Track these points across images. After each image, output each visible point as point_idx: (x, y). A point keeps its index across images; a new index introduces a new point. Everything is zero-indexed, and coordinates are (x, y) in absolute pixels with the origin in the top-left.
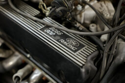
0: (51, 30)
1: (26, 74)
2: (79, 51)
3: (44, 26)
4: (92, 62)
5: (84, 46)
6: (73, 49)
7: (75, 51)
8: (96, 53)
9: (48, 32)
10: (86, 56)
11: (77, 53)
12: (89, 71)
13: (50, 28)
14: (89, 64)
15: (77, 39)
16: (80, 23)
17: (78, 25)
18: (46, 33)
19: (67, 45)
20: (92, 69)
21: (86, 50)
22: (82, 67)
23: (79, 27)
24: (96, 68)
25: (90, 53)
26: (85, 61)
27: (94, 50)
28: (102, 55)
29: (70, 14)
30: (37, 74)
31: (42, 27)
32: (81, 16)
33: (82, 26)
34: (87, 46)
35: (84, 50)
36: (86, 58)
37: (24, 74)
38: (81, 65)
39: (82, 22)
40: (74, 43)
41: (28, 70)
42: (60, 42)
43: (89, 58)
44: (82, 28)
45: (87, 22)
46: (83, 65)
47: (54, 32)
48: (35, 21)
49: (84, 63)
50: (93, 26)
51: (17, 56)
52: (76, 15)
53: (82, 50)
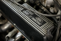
0: (27, 12)
1: (14, 34)
2: (43, 26)
3: (23, 9)
4: (50, 33)
5: (46, 22)
6: (39, 24)
7: (40, 26)
8: (53, 27)
9: (25, 13)
10: (47, 29)
11: (42, 27)
12: (49, 38)
13: (26, 10)
14: (48, 34)
15: (42, 18)
16: (44, 6)
17: (43, 8)
18: (24, 13)
19: (36, 21)
20: (50, 37)
21: (47, 25)
22: (44, 36)
23: (44, 9)
24: (52, 36)
25: (49, 27)
26: (46, 32)
27: (52, 25)
28: (56, 28)
29: (38, 1)
30: (19, 35)
31: (22, 9)
32: (45, 3)
33: (45, 9)
34: (48, 22)
35: (46, 25)
36: (46, 31)
37: (12, 35)
38: (44, 35)
39: (46, 6)
40: (40, 20)
41: (15, 32)
42: (32, 19)
43: (49, 30)
44: (45, 10)
45: (49, 6)
46: (45, 35)
47: (28, 13)
48: (18, 6)
49: (45, 34)
50: (52, 9)
51: (9, 23)
52: (42, 2)
53: (44, 25)
